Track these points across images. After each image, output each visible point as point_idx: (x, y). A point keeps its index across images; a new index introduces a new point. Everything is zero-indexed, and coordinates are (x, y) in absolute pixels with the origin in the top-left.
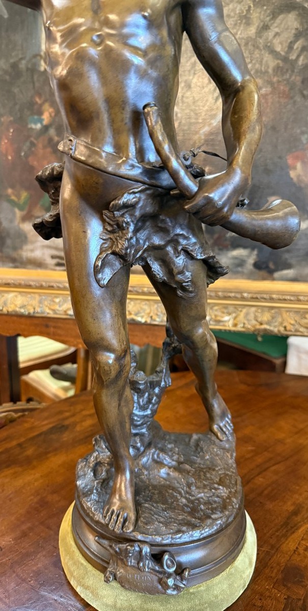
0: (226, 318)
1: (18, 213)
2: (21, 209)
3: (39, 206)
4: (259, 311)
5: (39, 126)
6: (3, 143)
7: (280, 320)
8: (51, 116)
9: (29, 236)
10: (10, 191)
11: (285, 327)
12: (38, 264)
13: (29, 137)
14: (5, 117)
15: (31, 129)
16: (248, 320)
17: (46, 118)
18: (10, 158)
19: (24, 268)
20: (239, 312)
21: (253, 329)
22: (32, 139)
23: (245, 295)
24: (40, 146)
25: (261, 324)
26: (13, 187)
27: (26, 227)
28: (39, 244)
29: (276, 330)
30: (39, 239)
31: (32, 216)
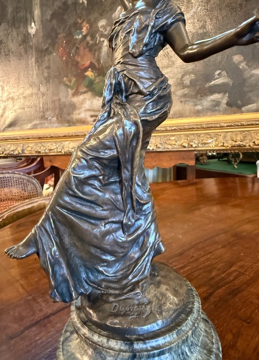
0: (210, 141)
1: (70, 92)
2: (72, 89)
3: (82, 85)
4: (234, 134)
5: (80, 36)
6: (60, 50)
7: (250, 138)
8: (87, 29)
9: (77, 105)
10: (65, 79)
11: (254, 142)
12: (83, 122)
13: (74, 44)
14: (60, 34)
15: (76, 38)
16: (226, 141)
17: (84, 30)
18: (64, 58)
19: (75, 126)
20: (219, 136)
21: (230, 146)
22: (77, 45)
23: (222, 124)
24: (82, 48)
25: (236, 142)
26: (67, 76)
27: (75, 100)
28: (83, 109)
29: (248, 145)
30: (83, 106)
31: (79, 92)
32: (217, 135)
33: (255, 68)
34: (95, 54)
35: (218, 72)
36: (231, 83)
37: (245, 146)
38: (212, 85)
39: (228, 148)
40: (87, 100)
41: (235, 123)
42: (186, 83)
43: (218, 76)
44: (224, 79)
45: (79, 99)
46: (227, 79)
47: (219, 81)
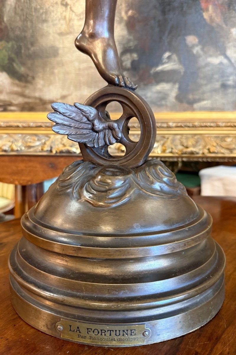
4: (184, 137)
7: (203, 143)
11: (209, 149)
16: (175, 145)
20: (165, 140)
21: (180, 153)
23: (171, 124)
25: (187, 147)
29: (201, 152)
32: (163, 137)
33: (211, 56)
35: (167, 55)
36: (182, 71)
37: (197, 153)
38: (159, 71)
39: (177, 155)
41: (185, 124)
42: (126, 65)
43: (167, 61)
44: (174, 65)
46: (178, 65)
47: (168, 66)
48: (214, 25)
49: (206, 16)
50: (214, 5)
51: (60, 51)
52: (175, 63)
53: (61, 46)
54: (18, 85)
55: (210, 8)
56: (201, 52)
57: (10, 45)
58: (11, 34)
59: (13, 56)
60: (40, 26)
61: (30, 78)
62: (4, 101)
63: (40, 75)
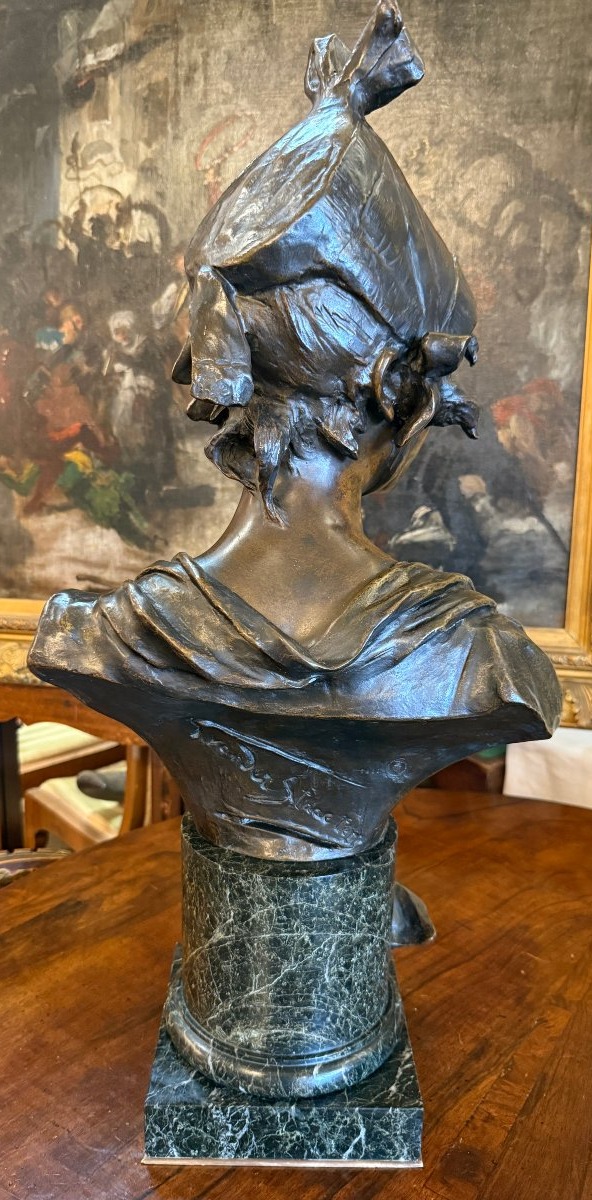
1: (18, 500)
2: (23, 492)
9: (35, 540)
10: (2, 460)
15: (41, 349)
18: (3, 401)
19: (28, 597)
26: (7, 453)
27: (32, 524)
28: (54, 555)
30: (55, 546)
31: (43, 504)
33: (511, 516)
34: (96, 406)
35: (422, 511)
36: (452, 545)
38: (405, 543)
40: (68, 531)
43: (421, 523)
44: (435, 531)
45: (44, 524)
46: (442, 532)
47: (424, 534)
48: (520, 455)
49: (502, 436)
50: (520, 414)
51: (218, 496)
52: (436, 528)
53: (219, 485)
54: (137, 556)
55: (513, 421)
56: (492, 510)
57: (122, 480)
58: (125, 459)
59: (129, 499)
60: (180, 446)
61: (159, 543)
62: (110, 583)
63: (180, 538)
